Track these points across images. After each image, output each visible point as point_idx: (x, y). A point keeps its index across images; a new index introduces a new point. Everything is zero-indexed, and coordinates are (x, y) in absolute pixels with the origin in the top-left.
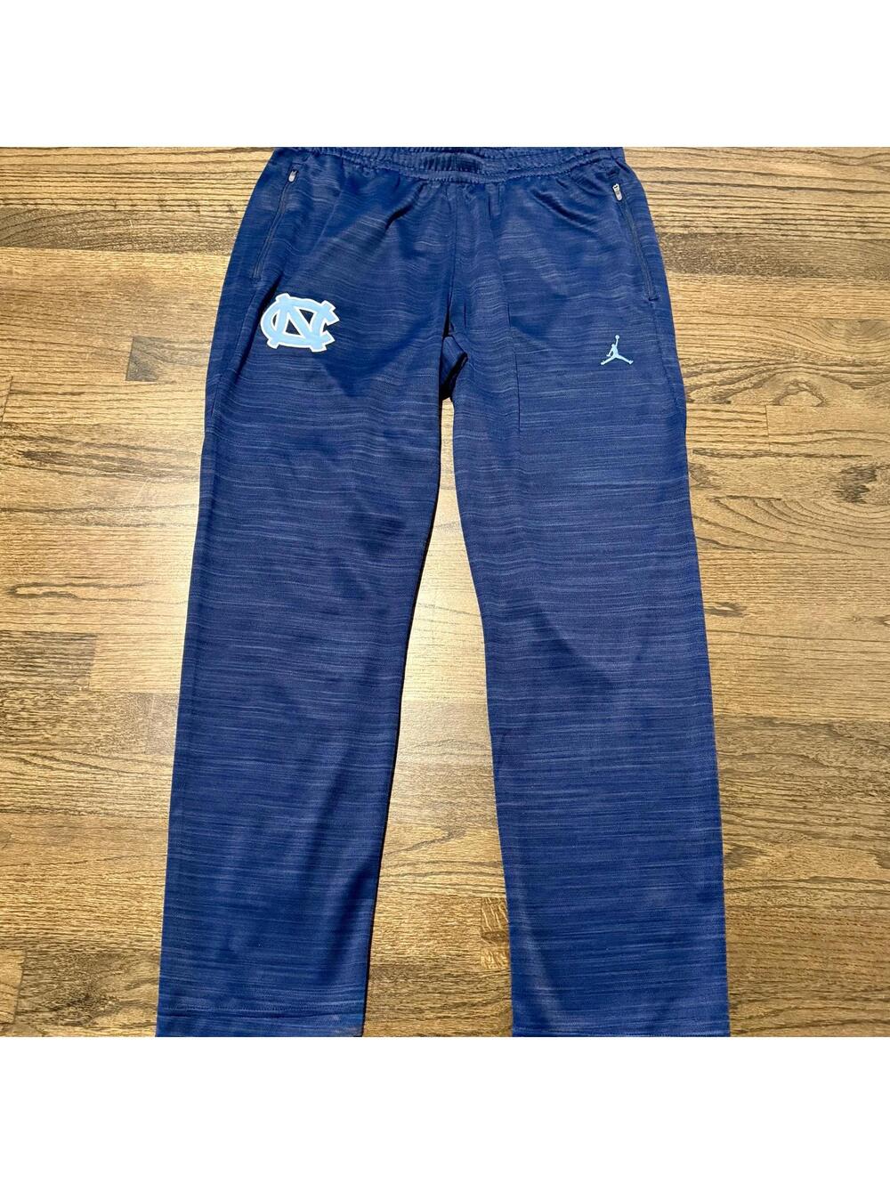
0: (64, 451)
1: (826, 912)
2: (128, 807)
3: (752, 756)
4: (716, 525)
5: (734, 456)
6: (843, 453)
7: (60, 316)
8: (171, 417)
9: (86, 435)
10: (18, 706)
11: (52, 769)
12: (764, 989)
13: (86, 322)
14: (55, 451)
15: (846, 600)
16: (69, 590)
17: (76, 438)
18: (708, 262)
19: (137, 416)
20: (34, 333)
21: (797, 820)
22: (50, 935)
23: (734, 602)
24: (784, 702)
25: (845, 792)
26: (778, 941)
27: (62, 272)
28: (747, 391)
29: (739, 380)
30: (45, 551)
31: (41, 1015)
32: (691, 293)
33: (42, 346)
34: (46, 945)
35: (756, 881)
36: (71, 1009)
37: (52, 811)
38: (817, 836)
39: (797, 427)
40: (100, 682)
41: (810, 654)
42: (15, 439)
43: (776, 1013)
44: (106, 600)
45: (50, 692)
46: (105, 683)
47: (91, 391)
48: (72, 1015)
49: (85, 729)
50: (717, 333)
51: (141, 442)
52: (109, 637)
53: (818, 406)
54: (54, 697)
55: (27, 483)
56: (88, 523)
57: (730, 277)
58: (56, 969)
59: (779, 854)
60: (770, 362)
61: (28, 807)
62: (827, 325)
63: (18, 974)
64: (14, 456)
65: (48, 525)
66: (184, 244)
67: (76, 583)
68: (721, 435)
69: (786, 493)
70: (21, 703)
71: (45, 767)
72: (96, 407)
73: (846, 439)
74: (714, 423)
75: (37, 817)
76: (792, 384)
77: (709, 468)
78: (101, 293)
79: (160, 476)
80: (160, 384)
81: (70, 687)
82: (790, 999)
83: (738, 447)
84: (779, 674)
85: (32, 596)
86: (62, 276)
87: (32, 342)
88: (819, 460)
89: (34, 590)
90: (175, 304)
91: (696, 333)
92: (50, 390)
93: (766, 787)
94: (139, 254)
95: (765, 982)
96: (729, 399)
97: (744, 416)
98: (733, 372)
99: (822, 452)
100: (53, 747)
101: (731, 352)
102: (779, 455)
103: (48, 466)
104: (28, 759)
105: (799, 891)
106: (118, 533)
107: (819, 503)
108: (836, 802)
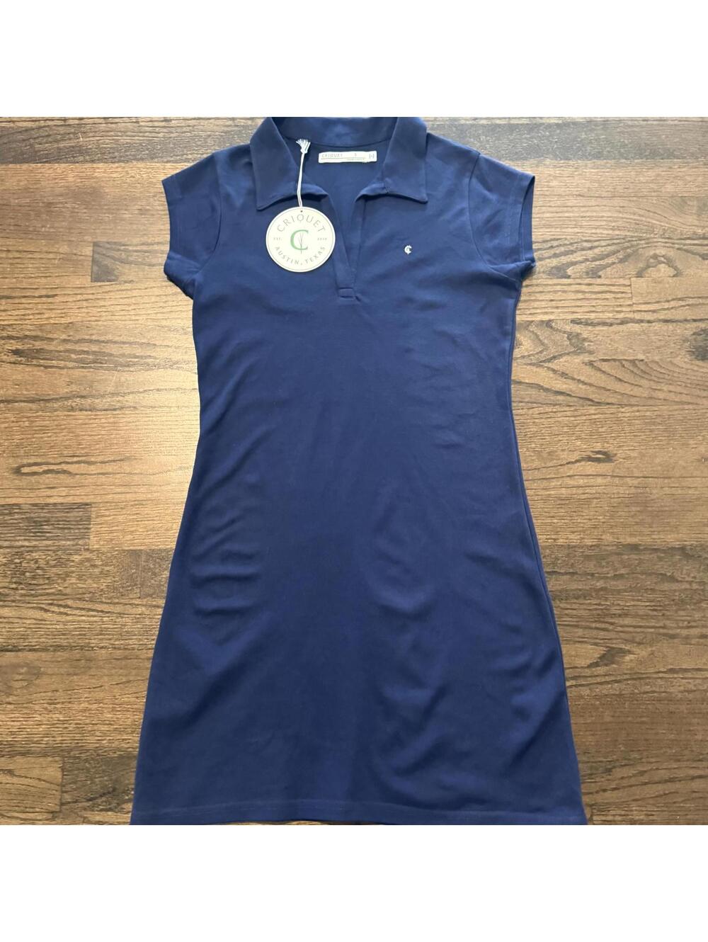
0: (46, 347)
1: (680, 695)
2: (131, 642)
3: (621, 576)
4: (591, 385)
5: (604, 324)
6: (694, 318)
7: (28, 226)
8: (132, 312)
9: (63, 332)
10: (33, 565)
11: (67, 614)
12: (632, 757)
13: (52, 230)
14: (39, 347)
15: (696, 444)
16: (65, 467)
17: (55, 336)
18: (579, 149)
19: (104, 314)
20: (8, 243)
21: (657, 625)
22: (80, 745)
23: (606, 450)
24: (646, 531)
25: (695, 601)
26: (644, 719)
27: (26, 185)
28: (614, 266)
29: (608, 256)
30: (40, 436)
31: (80, 805)
32: (566, 179)
33: (17, 255)
34: (77, 752)
35: (626, 674)
36: (104, 799)
37: (71, 648)
38: (673, 637)
39: (656, 295)
40: (98, 542)
41: (667, 490)
42: (4, 339)
43: (642, 773)
44: (95, 474)
45: (59, 553)
46: (102, 543)
47: (63, 293)
48: (104, 804)
49: (90, 581)
50: (588, 214)
51: (109, 337)
52: (101, 505)
53: (674, 276)
54: (62, 557)
55: (19, 377)
56: (72, 409)
57: (599, 162)
58: (88, 770)
59: (643, 652)
60: (634, 239)
61: (51, 646)
62: (681, 203)
63: (59, 775)
64: (5, 355)
65: (40, 413)
66: (128, 153)
67: (70, 461)
68: (594, 306)
69: (647, 355)
70: (36, 562)
71: (61, 613)
72: (68, 307)
73: (698, 305)
74: (588, 296)
75: (59, 653)
76: (651, 257)
77: (585, 335)
78: (62, 203)
79: (128, 366)
80: (120, 284)
81: (74, 548)
82: (652, 763)
83: (607, 316)
84: (642, 508)
85: (34, 474)
86: (26, 189)
87: (8, 251)
88: (674, 324)
89: (35, 469)
90: (126, 210)
91: (571, 215)
92: (28, 294)
93: (633, 600)
94: (89, 165)
95: (633, 751)
96: (600, 273)
97: (613, 289)
98: (603, 249)
99: (677, 318)
100: (65, 597)
101: (601, 231)
102: (642, 321)
103: (35, 362)
104: (47, 608)
105: (659, 680)
106: (99, 417)
107: (675, 362)
108: (688, 609)
